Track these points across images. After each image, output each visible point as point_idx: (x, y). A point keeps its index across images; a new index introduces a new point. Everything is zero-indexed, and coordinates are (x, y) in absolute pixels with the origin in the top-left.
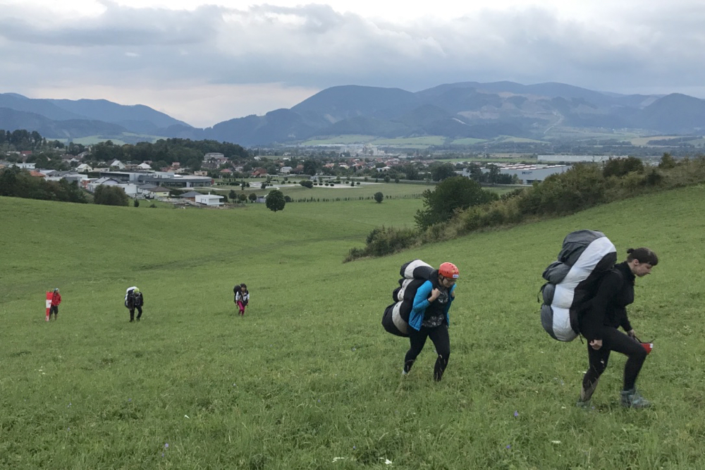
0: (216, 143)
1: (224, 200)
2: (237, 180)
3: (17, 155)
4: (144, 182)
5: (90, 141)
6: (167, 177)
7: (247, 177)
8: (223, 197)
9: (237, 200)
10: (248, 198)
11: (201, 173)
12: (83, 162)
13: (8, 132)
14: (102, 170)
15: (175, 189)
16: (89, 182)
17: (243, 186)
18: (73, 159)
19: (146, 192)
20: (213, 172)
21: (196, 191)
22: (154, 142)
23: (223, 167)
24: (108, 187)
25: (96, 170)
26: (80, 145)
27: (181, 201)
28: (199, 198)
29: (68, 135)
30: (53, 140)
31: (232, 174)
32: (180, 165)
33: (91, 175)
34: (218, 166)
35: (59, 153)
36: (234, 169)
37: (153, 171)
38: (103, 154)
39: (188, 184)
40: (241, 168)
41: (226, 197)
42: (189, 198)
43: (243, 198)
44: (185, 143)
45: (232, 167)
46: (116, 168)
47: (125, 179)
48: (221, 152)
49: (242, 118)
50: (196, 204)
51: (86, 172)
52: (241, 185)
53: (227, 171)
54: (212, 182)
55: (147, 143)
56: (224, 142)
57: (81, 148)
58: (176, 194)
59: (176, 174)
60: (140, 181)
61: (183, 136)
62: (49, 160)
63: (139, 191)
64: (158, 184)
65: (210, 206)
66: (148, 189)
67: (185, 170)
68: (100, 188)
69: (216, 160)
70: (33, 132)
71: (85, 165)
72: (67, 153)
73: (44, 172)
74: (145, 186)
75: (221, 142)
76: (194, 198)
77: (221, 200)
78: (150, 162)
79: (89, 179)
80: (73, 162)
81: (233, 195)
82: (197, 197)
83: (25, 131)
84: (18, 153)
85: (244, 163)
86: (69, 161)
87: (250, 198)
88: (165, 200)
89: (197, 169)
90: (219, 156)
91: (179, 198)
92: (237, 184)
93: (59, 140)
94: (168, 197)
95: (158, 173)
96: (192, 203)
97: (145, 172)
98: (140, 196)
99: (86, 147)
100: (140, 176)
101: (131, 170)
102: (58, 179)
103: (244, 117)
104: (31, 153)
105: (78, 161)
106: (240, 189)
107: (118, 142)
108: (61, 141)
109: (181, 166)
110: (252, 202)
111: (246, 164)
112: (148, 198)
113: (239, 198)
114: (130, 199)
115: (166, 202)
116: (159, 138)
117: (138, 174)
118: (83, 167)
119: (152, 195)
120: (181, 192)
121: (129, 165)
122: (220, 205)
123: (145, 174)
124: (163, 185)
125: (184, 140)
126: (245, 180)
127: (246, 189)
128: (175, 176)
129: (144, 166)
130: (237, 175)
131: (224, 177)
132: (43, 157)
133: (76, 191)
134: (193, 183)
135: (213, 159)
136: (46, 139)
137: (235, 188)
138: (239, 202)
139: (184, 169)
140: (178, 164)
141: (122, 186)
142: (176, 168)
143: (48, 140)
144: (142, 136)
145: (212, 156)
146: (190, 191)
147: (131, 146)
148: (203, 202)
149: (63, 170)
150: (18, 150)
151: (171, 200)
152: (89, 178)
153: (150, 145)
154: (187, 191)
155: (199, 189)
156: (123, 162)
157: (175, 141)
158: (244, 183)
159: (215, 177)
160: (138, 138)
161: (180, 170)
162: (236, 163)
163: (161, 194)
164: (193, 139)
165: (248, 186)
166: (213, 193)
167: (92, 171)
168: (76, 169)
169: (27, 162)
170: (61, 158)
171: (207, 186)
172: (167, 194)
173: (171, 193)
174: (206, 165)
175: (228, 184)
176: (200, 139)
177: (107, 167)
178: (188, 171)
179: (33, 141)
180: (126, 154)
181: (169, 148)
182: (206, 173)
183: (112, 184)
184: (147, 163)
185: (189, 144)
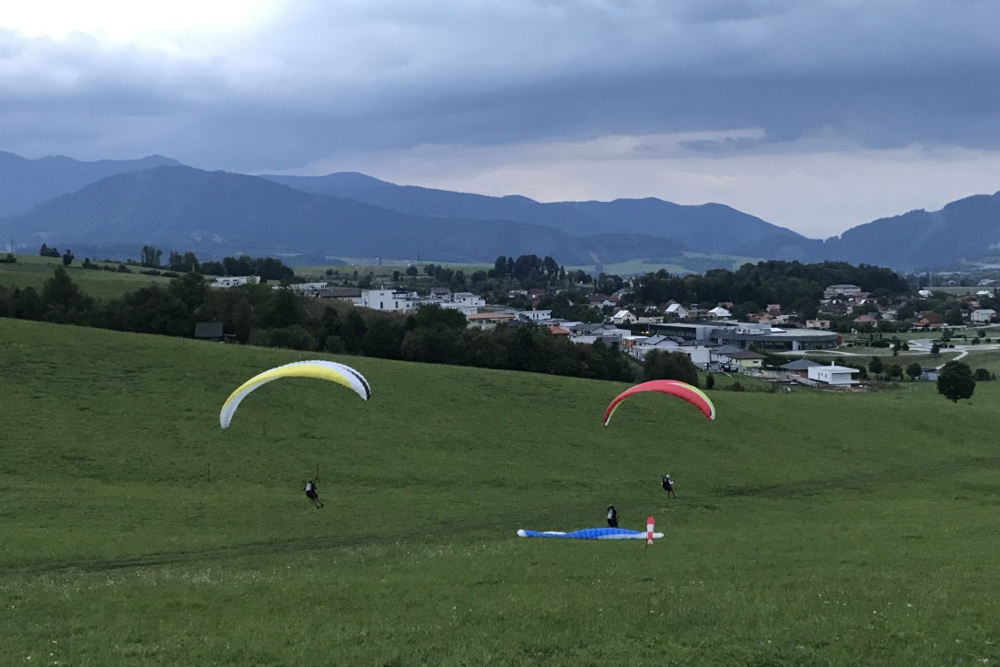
0: (845, 266)
1: (862, 375)
2: (888, 336)
3: (523, 296)
4: (720, 341)
5: (630, 269)
6: (757, 332)
7: (905, 331)
8: (858, 371)
9: (884, 375)
10: (904, 372)
11: (818, 324)
12: (621, 306)
13: (510, 259)
14: (651, 320)
15: (772, 353)
16: (634, 342)
17: (896, 349)
18: (607, 302)
19: (724, 360)
20: (841, 319)
21: (809, 359)
22: (735, 268)
23: (859, 311)
24: (666, 353)
25: (643, 320)
26: (616, 278)
27: (782, 376)
28: (816, 373)
29: (595, 257)
30: (575, 269)
31: (875, 326)
32: (781, 309)
33: (637, 329)
34: (850, 310)
35: (584, 291)
36: (879, 317)
37: (735, 322)
38: (652, 292)
39: (795, 345)
40: (894, 312)
41: (862, 370)
42: (797, 372)
43: (896, 372)
44: (789, 269)
45: (875, 310)
46: (674, 316)
47: (689, 337)
48: (856, 283)
49: (897, 217)
50: (810, 383)
51: (626, 325)
52: (892, 346)
53: (864, 319)
54: (838, 341)
55: (724, 270)
56: (862, 266)
57: (618, 283)
58: (775, 363)
59: (774, 326)
60: (712, 341)
61: (787, 255)
62: (571, 304)
63: (715, 358)
64: (742, 344)
65: (833, 387)
66: (728, 355)
67: (790, 318)
68: (653, 354)
69: (846, 298)
70: (547, 258)
71: (626, 312)
72: (596, 291)
73: (566, 326)
74: (720, 350)
75: (857, 266)
76: (807, 371)
77: (854, 376)
78: (730, 305)
79: (633, 338)
80: (606, 307)
81: (876, 365)
82: (810, 369)
83: (534, 257)
84: (525, 293)
85: (900, 302)
86: (601, 306)
87: (908, 372)
88: (757, 374)
89: (812, 317)
90: (851, 290)
91: (780, 370)
92: (884, 344)
93: (583, 268)
94: (760, 369)
95: (743, 327)
96: (803, 380)
97: (722, 324)
98: (715, 367)
99: (625, 281)
100: (714, 331)
101: (698, 320)
102: (590, 340)
103: (901, 214)
104: (543, 293)
105: (613, 304)
106: (891, 354)
107: (676, 270)
108: (588, 270)
109: (783, 311)
110: (913, 380)
111: (903, 304)
112: (728, 370)
113: (887, 372)
114: (698, 373)
115: (759, 378)
116: (743, 261)
117: (710, 328)
118: (622, 314)
119: (735, 364)
120: (784, 360)
121: (695, 311)
122: (852, 385)
123: (722, 328)
124: (752, 348)
125: (789, 264)
126: (900, 336)
127: (902, 353)
128: (773, 330)
129: (718, 311)
130: (886, 327)
131: (861, 330)
132: (562, 299)
133: (617, 360)
134: (804, 343)
135: (840, 296)
136: (565, 268)
137: (878, 352)
138: (887, 379)
139: (787, 317)
140: (778, 307)
141: (687, 350)
142: (774, 314)
143: (568, 269)
144: (715, 257)
145: (839, 291)
146: (800, 358)
147: (698, 277)
148: (822, 379)
149: (593, 322)
150: (524, 288)
151: (766, 374)
152: (633, 334)
153: (730, 274)
154: (794, 359)
155: (816, 354)
156: (684, 306)
157: (772, 265)
158: (897, 342)
159: (845, 330)
160: (708, 260)
161: (781, 319)
162: (885, 305)
163: (749, 363)
164: (805, 260)
165: (906, 348)
166: (840, 362)
167: (636, 322)
168: (612, 319)
169: (540, 308)
170: (588, 301)
171: (827, 348)
172: (759, 364)
173: (765, 362)
174: (826, 309)
175: (867, 345)
176: (819, 260)
177: (660, 315)
178: (796, 319)
179: (546, 272)
180: (689, 292)
181: (761, 278)
182: (827, 323)
183: (670, 347)
184: (724, 307)
185: (797, 270)
